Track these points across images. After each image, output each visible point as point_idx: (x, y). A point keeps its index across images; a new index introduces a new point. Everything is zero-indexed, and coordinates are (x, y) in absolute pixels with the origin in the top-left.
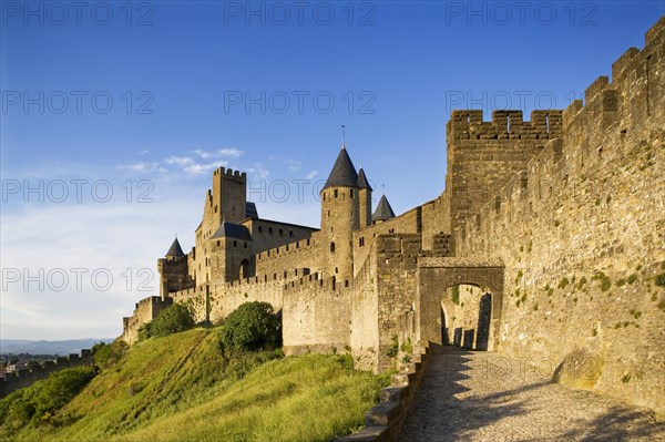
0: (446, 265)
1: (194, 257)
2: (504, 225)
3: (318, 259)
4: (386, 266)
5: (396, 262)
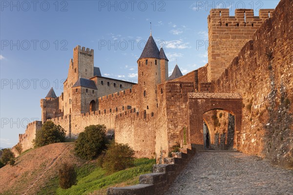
0: (205, 97)
1: (63, 99)
2: (241, 74)
3: (136, 101)
4: (172, 101)
5: (178, 98)
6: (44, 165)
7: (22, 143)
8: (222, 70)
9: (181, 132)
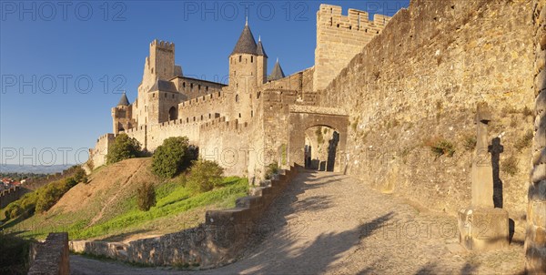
1: (137, 106)
2: (349, 88)
3: (226, 107)
4: (270, 111)
5: (278, 109)
6: (118, 183)
7: (94, 158)
8: (330, 79)
9: (279, 148)
